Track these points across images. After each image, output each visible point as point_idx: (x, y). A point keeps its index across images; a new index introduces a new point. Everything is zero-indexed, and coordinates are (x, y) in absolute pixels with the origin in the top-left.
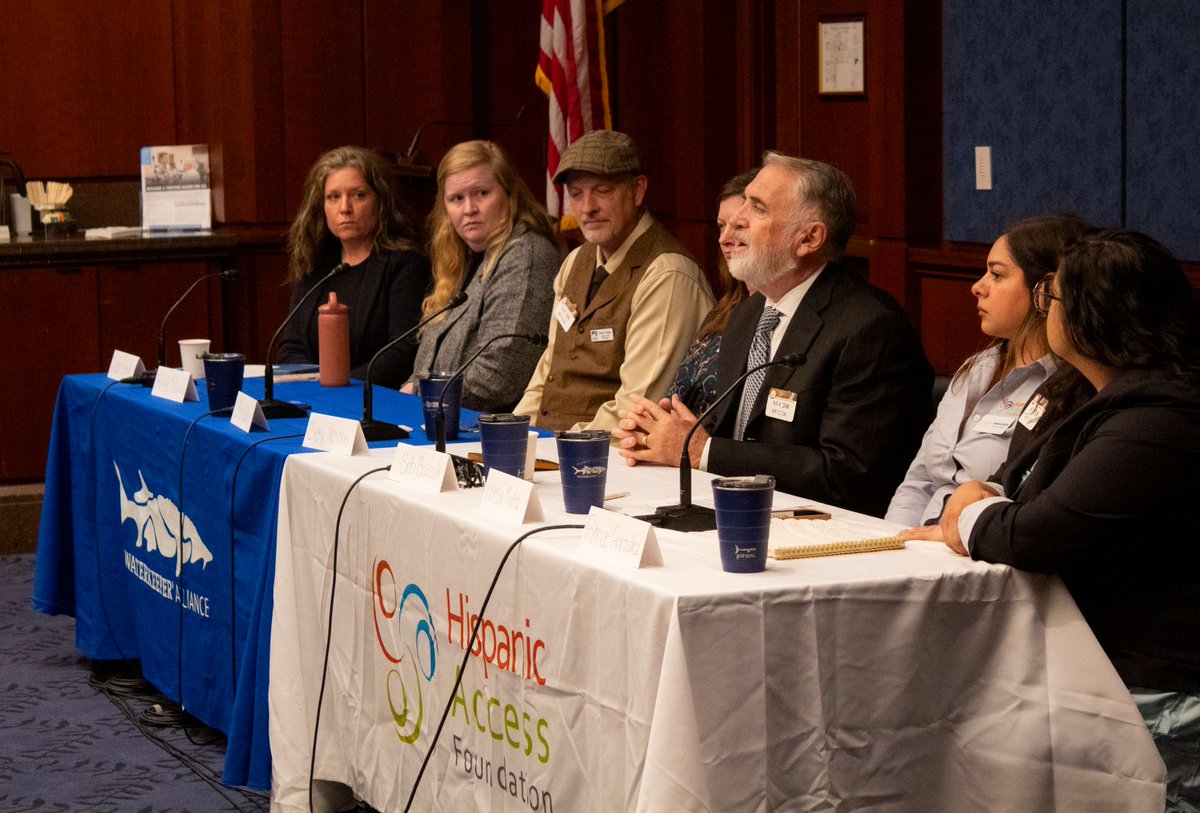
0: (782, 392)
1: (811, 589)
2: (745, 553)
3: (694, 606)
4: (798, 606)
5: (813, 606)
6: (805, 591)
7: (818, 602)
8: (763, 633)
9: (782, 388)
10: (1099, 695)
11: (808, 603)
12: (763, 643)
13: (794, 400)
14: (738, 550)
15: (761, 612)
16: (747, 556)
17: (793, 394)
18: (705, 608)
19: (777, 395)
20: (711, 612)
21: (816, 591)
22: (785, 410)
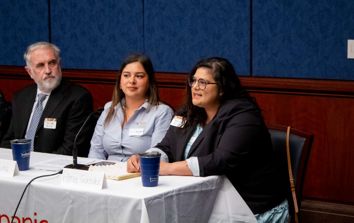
0: (50, 119)
1: (174, 191)
2: (153, 180)
3: (148, 201)
4: (172, 196)
5: (175, 196)
6: (173, 192)
7: (177, 195)
8: (164, 208)
9: (49, 117)
10: (245, 215)
11: (174, 195)
12: (164, 212)
13: (55, 121)
14: (151, 179)
15: (164, 200)
16: (154, 181)
17: (55, 119)
18: (150, 202)
19: (48, 120)
20: (152, 202)
21: (176, 191)
22: (52, 125)
